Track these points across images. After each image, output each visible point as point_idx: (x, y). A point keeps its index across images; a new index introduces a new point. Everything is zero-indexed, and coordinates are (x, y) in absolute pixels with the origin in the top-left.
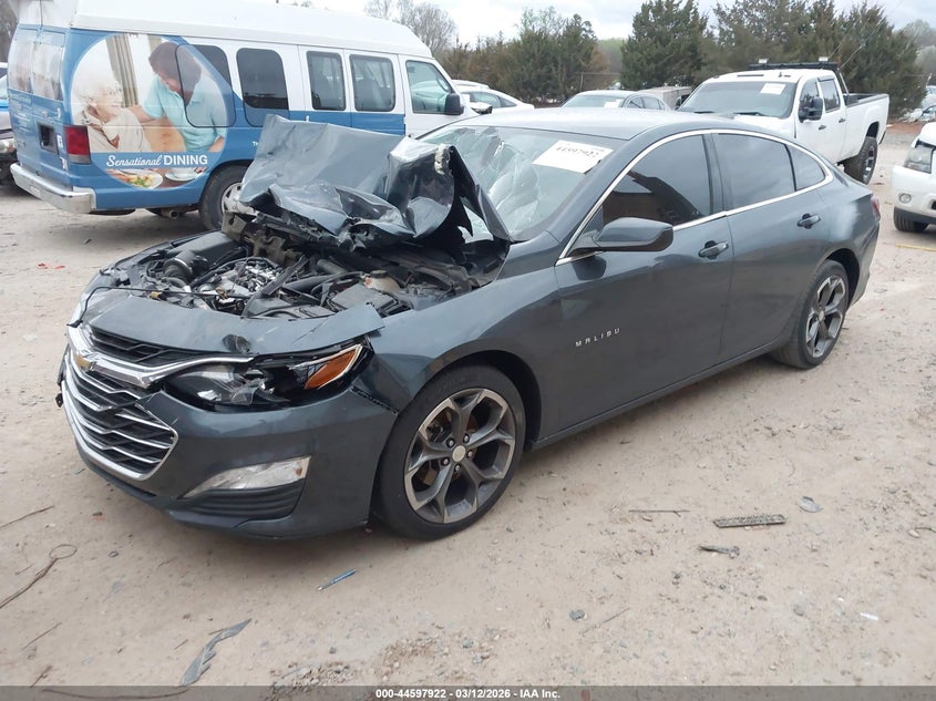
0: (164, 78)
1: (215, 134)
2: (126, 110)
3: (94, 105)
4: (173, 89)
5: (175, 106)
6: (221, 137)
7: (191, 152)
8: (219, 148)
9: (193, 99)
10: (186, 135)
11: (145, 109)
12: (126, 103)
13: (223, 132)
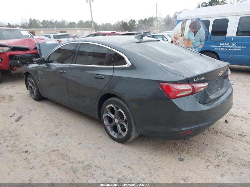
0: (191, 29)
1: (201, 43)
2: (181, 37)
3: (175, 36)
4: (193, 32)
5: (192, 36)
6: (202, 44)
7: (194, 47)
8: (201, 47)
9: (197, 34)
10: (193, 43)
11: (185, 37)
12: (181, 36)
13: (203, 43)
